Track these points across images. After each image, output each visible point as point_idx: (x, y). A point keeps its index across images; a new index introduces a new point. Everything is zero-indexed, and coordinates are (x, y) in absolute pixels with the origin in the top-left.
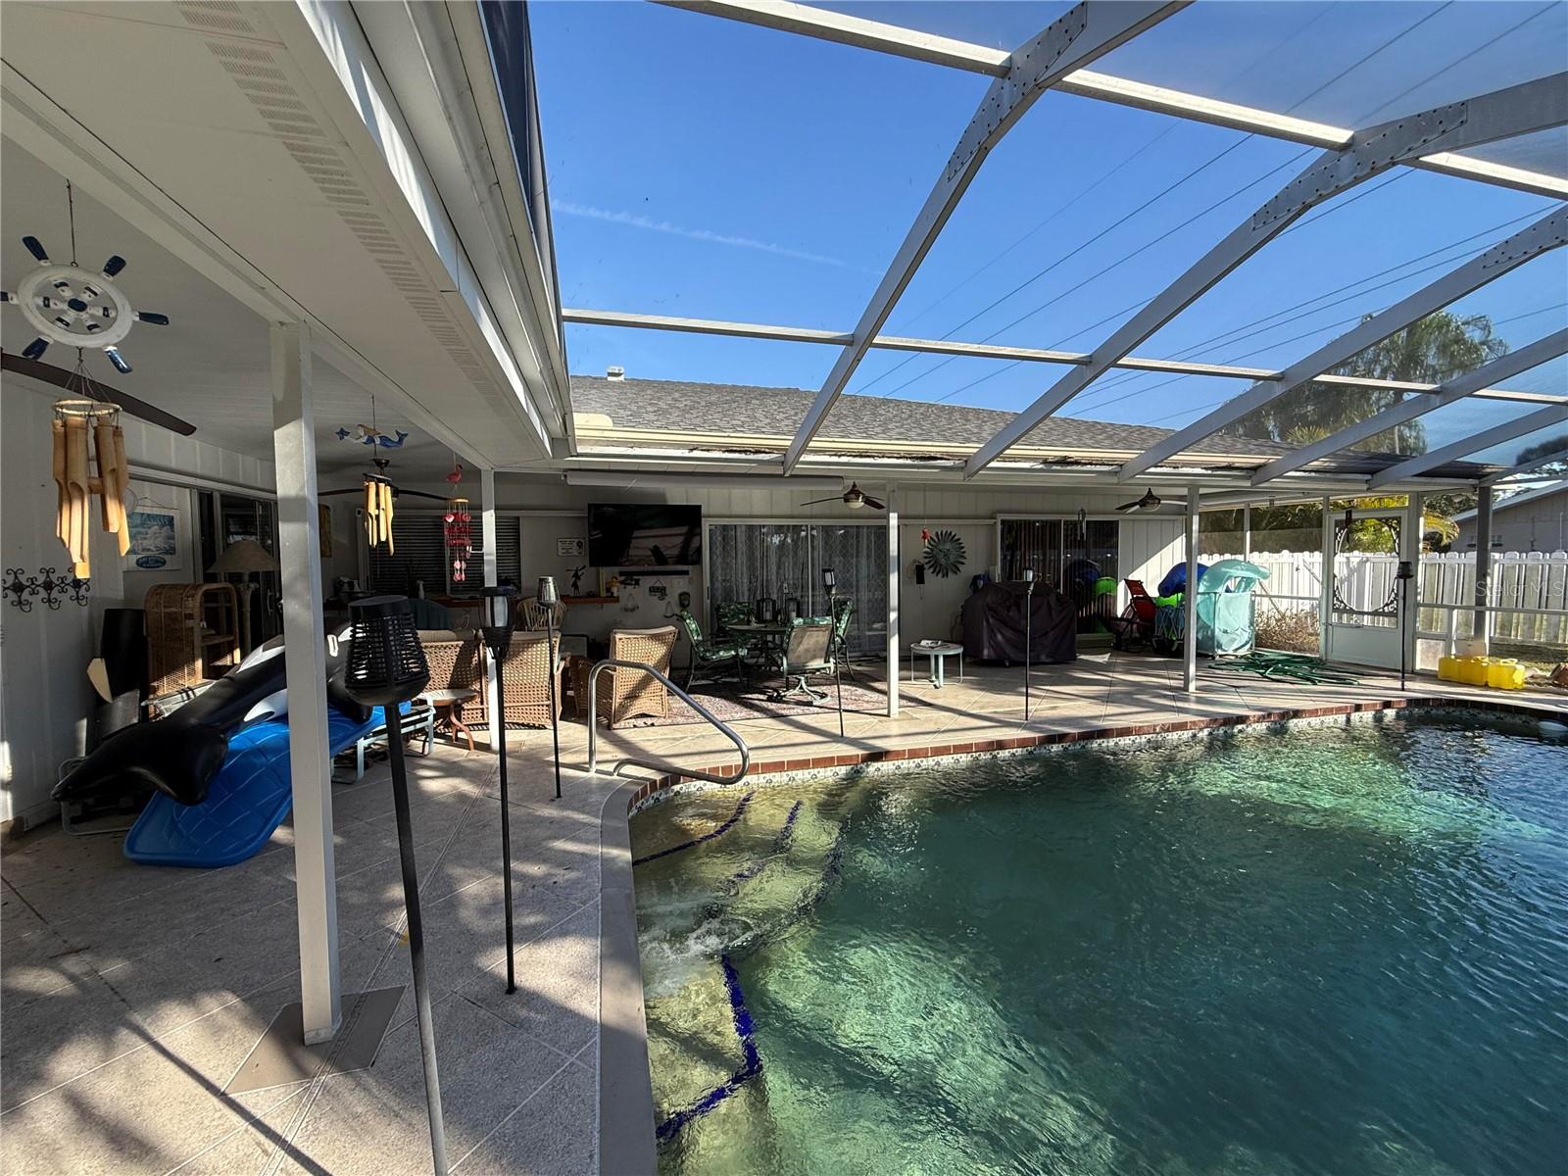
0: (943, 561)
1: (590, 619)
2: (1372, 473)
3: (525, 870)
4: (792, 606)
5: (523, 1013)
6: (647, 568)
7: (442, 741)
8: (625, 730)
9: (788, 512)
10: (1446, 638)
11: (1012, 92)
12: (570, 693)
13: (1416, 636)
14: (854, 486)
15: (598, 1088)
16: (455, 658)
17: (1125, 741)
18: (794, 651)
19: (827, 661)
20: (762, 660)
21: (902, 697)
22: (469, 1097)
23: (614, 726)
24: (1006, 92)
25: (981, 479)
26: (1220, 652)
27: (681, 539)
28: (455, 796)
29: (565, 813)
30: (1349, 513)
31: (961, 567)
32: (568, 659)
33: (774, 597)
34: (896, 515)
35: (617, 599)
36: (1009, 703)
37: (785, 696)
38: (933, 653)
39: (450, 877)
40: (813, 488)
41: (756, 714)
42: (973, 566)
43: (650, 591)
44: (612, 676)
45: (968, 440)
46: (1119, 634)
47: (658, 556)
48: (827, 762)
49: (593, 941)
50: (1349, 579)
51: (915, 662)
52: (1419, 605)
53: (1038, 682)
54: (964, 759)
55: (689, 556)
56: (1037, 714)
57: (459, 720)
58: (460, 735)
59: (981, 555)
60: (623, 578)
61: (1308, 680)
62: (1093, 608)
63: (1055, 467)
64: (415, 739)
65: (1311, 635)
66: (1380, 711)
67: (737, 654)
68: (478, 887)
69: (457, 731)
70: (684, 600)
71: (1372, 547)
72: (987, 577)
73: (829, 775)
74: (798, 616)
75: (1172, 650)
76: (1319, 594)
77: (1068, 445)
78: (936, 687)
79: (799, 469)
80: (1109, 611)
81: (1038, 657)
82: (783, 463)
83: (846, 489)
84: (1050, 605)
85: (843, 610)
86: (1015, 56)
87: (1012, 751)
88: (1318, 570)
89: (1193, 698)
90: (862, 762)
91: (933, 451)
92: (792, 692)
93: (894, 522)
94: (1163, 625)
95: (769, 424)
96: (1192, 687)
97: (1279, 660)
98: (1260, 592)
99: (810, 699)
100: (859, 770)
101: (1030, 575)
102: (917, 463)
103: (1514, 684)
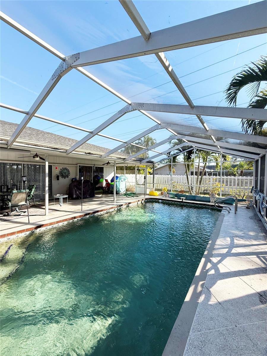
0: (64, 175)
2: (141, 161)
4: (15, 187)
9: (14, 159)
10: (150, 188)
13: (147, 188)
14: (37, 154)
17: (102, 213)
18: (13, 200)
19: (26, 202)
21: (49, 209)
24: (64, 65)
25: (70, 155)
26: (120, 193)
30: (138, 168)
31: (69, 176)
33: (9, 185)
34: (48, 162)
36: (78, 208)
37: (10, 214)
38: (60, 197)
40: (22, 153)
42: (72, 175)
45: (67, 146)
46: (104, 190)
51: (55, 200)
52: (147, 183)
53: (85, 202)
54: (66, 223)
56: (84, 209)
59: (74, 173)
61: (133, 197)
62: (99, 185)
63: (88, 154)
65: (134, 189)
66: (142, 201)
72: (75, 179)
73: (23, 235)
74: (17, 190)
75: (112, 193)
76: (135, 182)
77: (91, 150)
78: (61, 206)
79: (13, 147)
80: (102, 186)
81: (87, 196)
82: (7, 144)
83: (33, 154)
84: (89, 185)
85: (33, 188)
86: (66, 58)
87: (78, 219)
88: (135, 177)
89: (115, 202)
90: (35, 229)
91: (57, 147)
92: (13, 212)
93: (47, 164)
94: (111, 188)
95: (3, 132)
96: (115, 200)
97: (130, 193)
98: (127, 181)
99: (20, 214)
100: (33, 232)
101: (82, 178)
102: (53, 149)
103: (157, 195)
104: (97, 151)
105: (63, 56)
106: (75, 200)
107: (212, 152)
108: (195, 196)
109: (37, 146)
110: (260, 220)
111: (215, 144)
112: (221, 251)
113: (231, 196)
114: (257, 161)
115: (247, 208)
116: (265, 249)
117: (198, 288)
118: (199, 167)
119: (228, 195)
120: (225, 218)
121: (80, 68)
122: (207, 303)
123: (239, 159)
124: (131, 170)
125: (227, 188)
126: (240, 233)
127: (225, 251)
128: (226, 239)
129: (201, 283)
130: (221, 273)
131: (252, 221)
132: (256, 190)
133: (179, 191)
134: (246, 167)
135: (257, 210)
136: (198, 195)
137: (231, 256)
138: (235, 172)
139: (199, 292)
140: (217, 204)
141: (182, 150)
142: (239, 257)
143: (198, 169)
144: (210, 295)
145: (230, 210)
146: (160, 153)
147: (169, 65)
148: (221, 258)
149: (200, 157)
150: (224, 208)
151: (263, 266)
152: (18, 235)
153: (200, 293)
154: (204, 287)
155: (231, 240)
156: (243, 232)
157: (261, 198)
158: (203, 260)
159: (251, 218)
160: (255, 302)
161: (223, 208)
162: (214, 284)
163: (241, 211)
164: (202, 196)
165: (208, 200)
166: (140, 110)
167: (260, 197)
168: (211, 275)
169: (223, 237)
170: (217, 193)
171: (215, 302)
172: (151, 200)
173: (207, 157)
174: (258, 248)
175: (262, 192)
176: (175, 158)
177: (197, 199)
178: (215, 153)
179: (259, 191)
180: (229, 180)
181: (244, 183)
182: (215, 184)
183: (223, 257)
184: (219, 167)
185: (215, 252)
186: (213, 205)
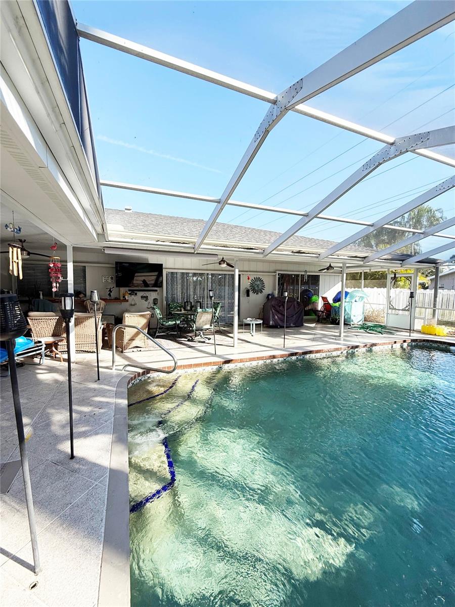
0: (257, 289)
1: (115, 308)
2: (403, 261)
3: (82, 410)
4: (199, 304)
5: (77, 466)
6: (140, 288)
7: (49, 358)
8: (128, 353)
9: (198, 268)
10: (424, 319)
11: (277, 110)
12: (106, 338)
13: (415, 318)
14: (223, 258)
15: (107, 493)
16: (55, 324)
17: (318, 355)
18: (198, 322)
19: (211, 326)
20: (186, 325)
21: (238, 339)
22: (51, 501)
23: (124, 351)
24: (275, 110)
25: (270, 257)
26: (353, 323)
27: (155, 277)
28: (53, 380)
29: (101, 386)
30: (395, 275)
31: (263, 291)
32: (105, 324)
33: (192, 301)
34: (238, 270)
35: (127, 301)
36: (277, 341)
37: (194, 339)
38: (251, 323)
39: (48, 413)
40: (208, 259)
41: (183, 346)
42: (268, 290)
43: (141, 298)
44: (123, 331)
45: (265, 242)
46: (319, 316)
47: (145, 284)
48: (209, 364)
49: (109, 436)
50: (396, 297)
51: (244, 326)
52: (416, 307)
53: (289, 334)
54: (261, 362)
55: (158, 284)
56: (288, 345)
57: (57, 350)
58: (57, 356)
59: (270, 286)
60: (130, 292)
61: (380, 333)
62: (310, 307)
63: (296, 254)
64: (36, 357)
65: (382, 317)
66: (402, 344)
67: (176, 323)
68: (60, 417)
69: (56, 354)
70: (155, 302)
71: (403, 287)
72: (272, 295)
73: (209, 370)
74: (200, 308)
75: (335, 322)
76: (385, 303)
77: (301, 246)
78: (252, 336)
79: (200, 251)
80: (316, 308)
81: (290, 325)
82: (194, 248)
83: (220, 259)
84: (295, 306)
85: (218, 306)
86: (279, 97)
87: (278, 359)
88: (385, 294)
89: (342, 339)
90: (222, 364)
91: (252, 246)
92: (197, 337)
93: (237, 273)
94: (334, 313)
95: (189, 232)
96: (342, 335)
97: (372, 326)
98: (366, 302)
99: (204, 340)
100: (221, 367)
101: (286, 294)
102: (246, 250)
103: (444, 334)
104: (311, 247)
105: (272, 96)
106: (271, 330)
109: (226, 247)
121: (300, 107)
124: (377, 279)
152: (205, 368)
166: (417, 151)
172: (426, 344)
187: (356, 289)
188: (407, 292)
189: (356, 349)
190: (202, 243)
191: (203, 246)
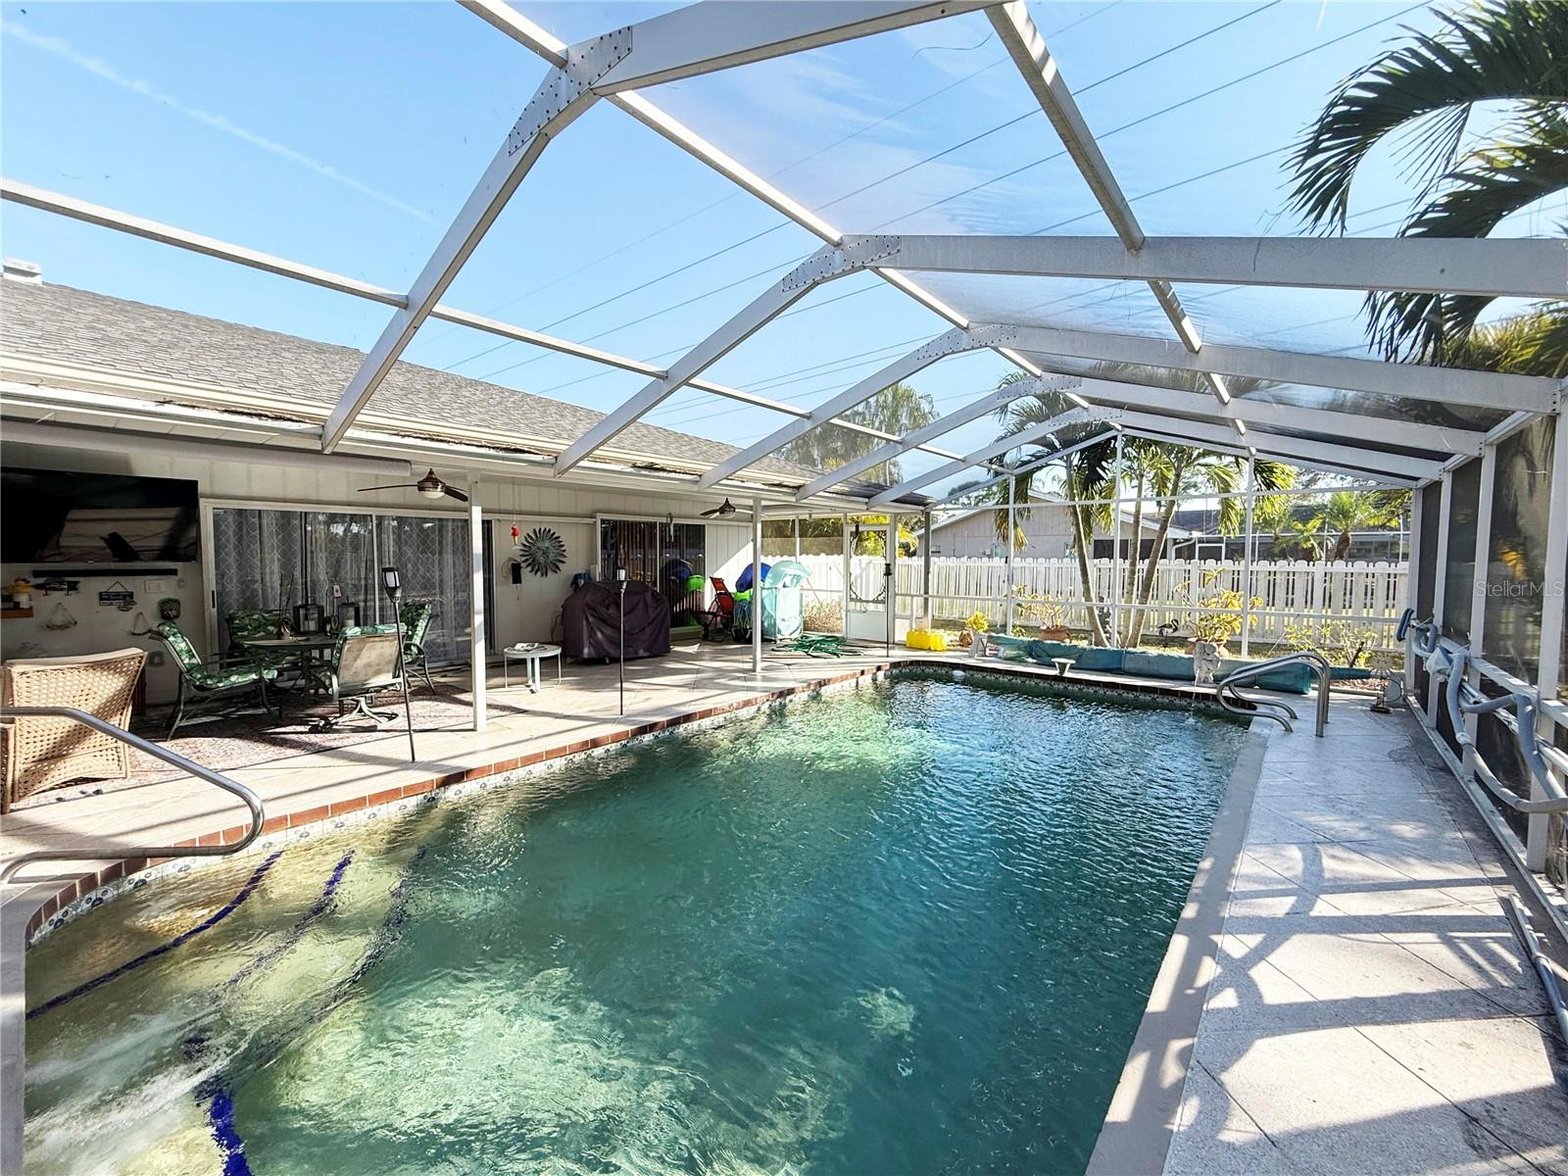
0: (542, 560)
2: (869, 497)
4: (351, 612)
6: (92, 565)
9: (344, 498)
10: (910, 618)
11: (569, 86)
13: (895, 617)
14: (431, 473)
17: (706, 723)
18: (347, 668)
19: (396, 676)
20: (302, 682)
21: (489, 706)
23: (12, 807)
24: (563, 84)
25: (572, 476)
26: (780, 637)
27: (167, 525)
30: (858, 526)
31: (561, 565)
33: (324, 603)
34: (480, 508)
35: (28, 612)
36: (603, 700)
37: (336, 724)
38: (528, 657)
40: (378, 471)
41: (290, 752)
42: (573, 564)
43: (101, 599)
45: (559, 436)
46: (706, 626)
47: (119, 548)
48: (392, 794)
50: (861, 575)
51: (503, 666)
52: (896, 595)
53: (633, 676)
54: (559, 764)
55: (181, 548)
56: (631, 708)
59: (581, 553)
60: (41, 580)
61: (835, 654)
62: (686, 604)
63: (643, 472)
65: (837, 619)
66: (875, 674)
67: (261, 678)
70: (168, 610)
71: (873, 552)
72: (588, 576)
73: (392, 813)
74: (357, 624)
75: (744, 637)
76: (842, 587)
77: (656, 452)
78: (532, 692)
79: (344, 446)
80: (698, 606)
81: (636, 652)
82: (320, 436)
83: (419, 475)
84: (646, 604)
85: (420, 615)
86: (572, 53)
87: (606, 747)
88: (842, 569)
89: (759, 677)
90: (438, 787)
91: (519, 443)
92: (347, 717)
93: (477, 516)
94: (739, 616)
95: (302, 385)
96: (758, 669)
97: (817, 640)
98: (806, 586)
99: (372, 722)
100: (434, 799)
101: (622, 575)
102: (501, 453)
103: (942, 646)
104: (681, 456)
105: (556, 46)
106: (588, 670)
107: (1202, 447)
108: (1120, 652)
109: (437, 440)
110: (1442, 770)
111: (1227, 413)
112: (1260, 906)
113: (1296, 654)
114: (1432, 490)
115: (1375, 709)
116: (1476, 906)
117: (1163, 1068)
118: (1137, 522)
119: (1280, 647)
120: (1270, 756)
121: (629, 96)
122: (1213, 1137)
123: (1329, 481)
124: (824, 534)
125: (1271, 615)
126: (1352, 828)
127: (1281, 906)
128: (1284, 853)
129: (1177, 1045)
130: (1269, 1006)
131: (1406, 771)
132: (1422, 625)
133: (1045, 628)
134: (1364, 515)
135: (1428, 721)
136: (1135, 647)
137: (1313, 932)
138: (1307, 540)
139: (1170, 1088)
140: (1227, 693)
141: (1057, 444)
142: (1349, 935)
143: (1133, 529)
144: (1227, 1101)
145: (1294, 717)
146: (960, 457)
147: (1045, 57)
148: (1265, 939)
149: (1142, 476)
150: (1261, 709)
151: (1476, 982)
152: (375, 809)
153: (1178, 1092)
154: (1193, 1063)
155: (1305, 859)
156: (1363, 824)
157: (1455, 663)
158: (1179, 944)
159: (1398, 758)
160: (1443, 1149)
161: (1255, 708)
162: (1240, 1052)
163: (1346, 723)
164: (1153, 651)
165: (1182, 671)
166: (882, 270)
167: (1450, 661)
168: (1219, 1011)
169: (1267, 844)
170: (1226, 638)
171: (1249, 1137)
172: (918, 670)
173: (1178, 476)
174: (1442, 900)
175: (1462, 637)
176: (1024, 480)
177: (1127, 665)
178: (1220, 455)
179: (1440, 633)
180: (1280, 580)
181: (1359, 590)
182: (1216, 600)
183: (1275, 932)
184: (1233, 518)
185: (1230, 911)
186: (1206, 696)
187: (786, 558)
188: (880, 563)
189: (789, 698)
190: (349, 422)
191: (350, 433)
